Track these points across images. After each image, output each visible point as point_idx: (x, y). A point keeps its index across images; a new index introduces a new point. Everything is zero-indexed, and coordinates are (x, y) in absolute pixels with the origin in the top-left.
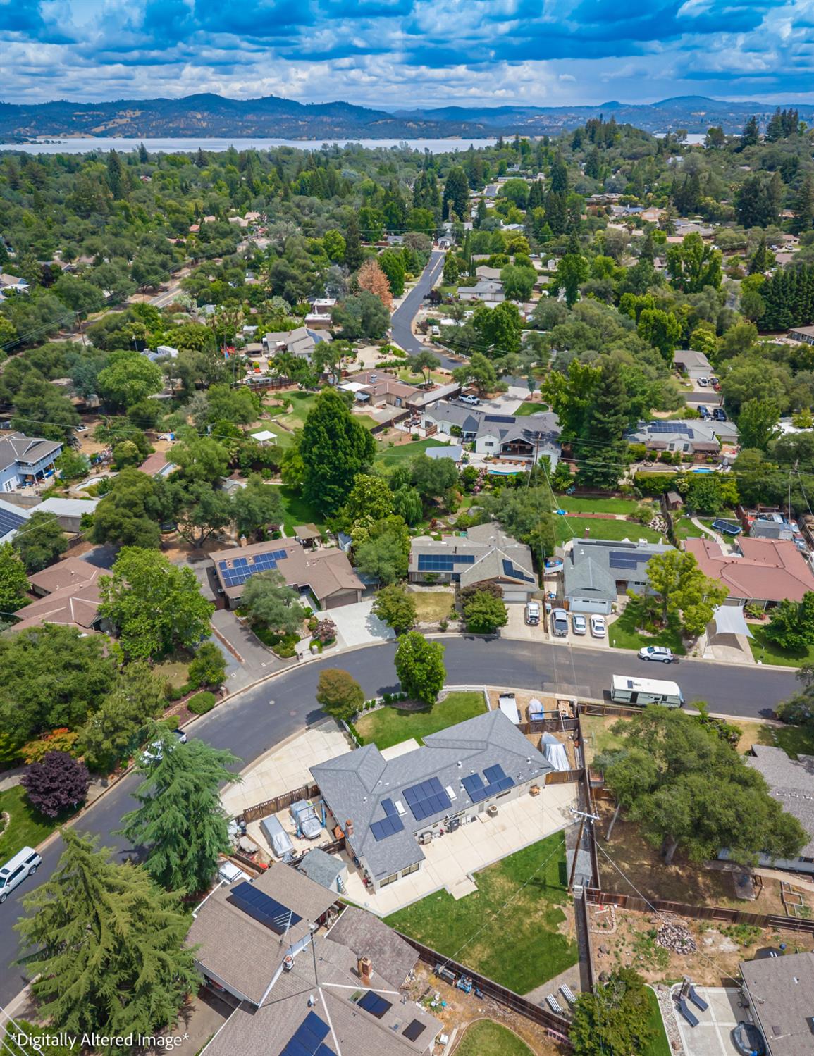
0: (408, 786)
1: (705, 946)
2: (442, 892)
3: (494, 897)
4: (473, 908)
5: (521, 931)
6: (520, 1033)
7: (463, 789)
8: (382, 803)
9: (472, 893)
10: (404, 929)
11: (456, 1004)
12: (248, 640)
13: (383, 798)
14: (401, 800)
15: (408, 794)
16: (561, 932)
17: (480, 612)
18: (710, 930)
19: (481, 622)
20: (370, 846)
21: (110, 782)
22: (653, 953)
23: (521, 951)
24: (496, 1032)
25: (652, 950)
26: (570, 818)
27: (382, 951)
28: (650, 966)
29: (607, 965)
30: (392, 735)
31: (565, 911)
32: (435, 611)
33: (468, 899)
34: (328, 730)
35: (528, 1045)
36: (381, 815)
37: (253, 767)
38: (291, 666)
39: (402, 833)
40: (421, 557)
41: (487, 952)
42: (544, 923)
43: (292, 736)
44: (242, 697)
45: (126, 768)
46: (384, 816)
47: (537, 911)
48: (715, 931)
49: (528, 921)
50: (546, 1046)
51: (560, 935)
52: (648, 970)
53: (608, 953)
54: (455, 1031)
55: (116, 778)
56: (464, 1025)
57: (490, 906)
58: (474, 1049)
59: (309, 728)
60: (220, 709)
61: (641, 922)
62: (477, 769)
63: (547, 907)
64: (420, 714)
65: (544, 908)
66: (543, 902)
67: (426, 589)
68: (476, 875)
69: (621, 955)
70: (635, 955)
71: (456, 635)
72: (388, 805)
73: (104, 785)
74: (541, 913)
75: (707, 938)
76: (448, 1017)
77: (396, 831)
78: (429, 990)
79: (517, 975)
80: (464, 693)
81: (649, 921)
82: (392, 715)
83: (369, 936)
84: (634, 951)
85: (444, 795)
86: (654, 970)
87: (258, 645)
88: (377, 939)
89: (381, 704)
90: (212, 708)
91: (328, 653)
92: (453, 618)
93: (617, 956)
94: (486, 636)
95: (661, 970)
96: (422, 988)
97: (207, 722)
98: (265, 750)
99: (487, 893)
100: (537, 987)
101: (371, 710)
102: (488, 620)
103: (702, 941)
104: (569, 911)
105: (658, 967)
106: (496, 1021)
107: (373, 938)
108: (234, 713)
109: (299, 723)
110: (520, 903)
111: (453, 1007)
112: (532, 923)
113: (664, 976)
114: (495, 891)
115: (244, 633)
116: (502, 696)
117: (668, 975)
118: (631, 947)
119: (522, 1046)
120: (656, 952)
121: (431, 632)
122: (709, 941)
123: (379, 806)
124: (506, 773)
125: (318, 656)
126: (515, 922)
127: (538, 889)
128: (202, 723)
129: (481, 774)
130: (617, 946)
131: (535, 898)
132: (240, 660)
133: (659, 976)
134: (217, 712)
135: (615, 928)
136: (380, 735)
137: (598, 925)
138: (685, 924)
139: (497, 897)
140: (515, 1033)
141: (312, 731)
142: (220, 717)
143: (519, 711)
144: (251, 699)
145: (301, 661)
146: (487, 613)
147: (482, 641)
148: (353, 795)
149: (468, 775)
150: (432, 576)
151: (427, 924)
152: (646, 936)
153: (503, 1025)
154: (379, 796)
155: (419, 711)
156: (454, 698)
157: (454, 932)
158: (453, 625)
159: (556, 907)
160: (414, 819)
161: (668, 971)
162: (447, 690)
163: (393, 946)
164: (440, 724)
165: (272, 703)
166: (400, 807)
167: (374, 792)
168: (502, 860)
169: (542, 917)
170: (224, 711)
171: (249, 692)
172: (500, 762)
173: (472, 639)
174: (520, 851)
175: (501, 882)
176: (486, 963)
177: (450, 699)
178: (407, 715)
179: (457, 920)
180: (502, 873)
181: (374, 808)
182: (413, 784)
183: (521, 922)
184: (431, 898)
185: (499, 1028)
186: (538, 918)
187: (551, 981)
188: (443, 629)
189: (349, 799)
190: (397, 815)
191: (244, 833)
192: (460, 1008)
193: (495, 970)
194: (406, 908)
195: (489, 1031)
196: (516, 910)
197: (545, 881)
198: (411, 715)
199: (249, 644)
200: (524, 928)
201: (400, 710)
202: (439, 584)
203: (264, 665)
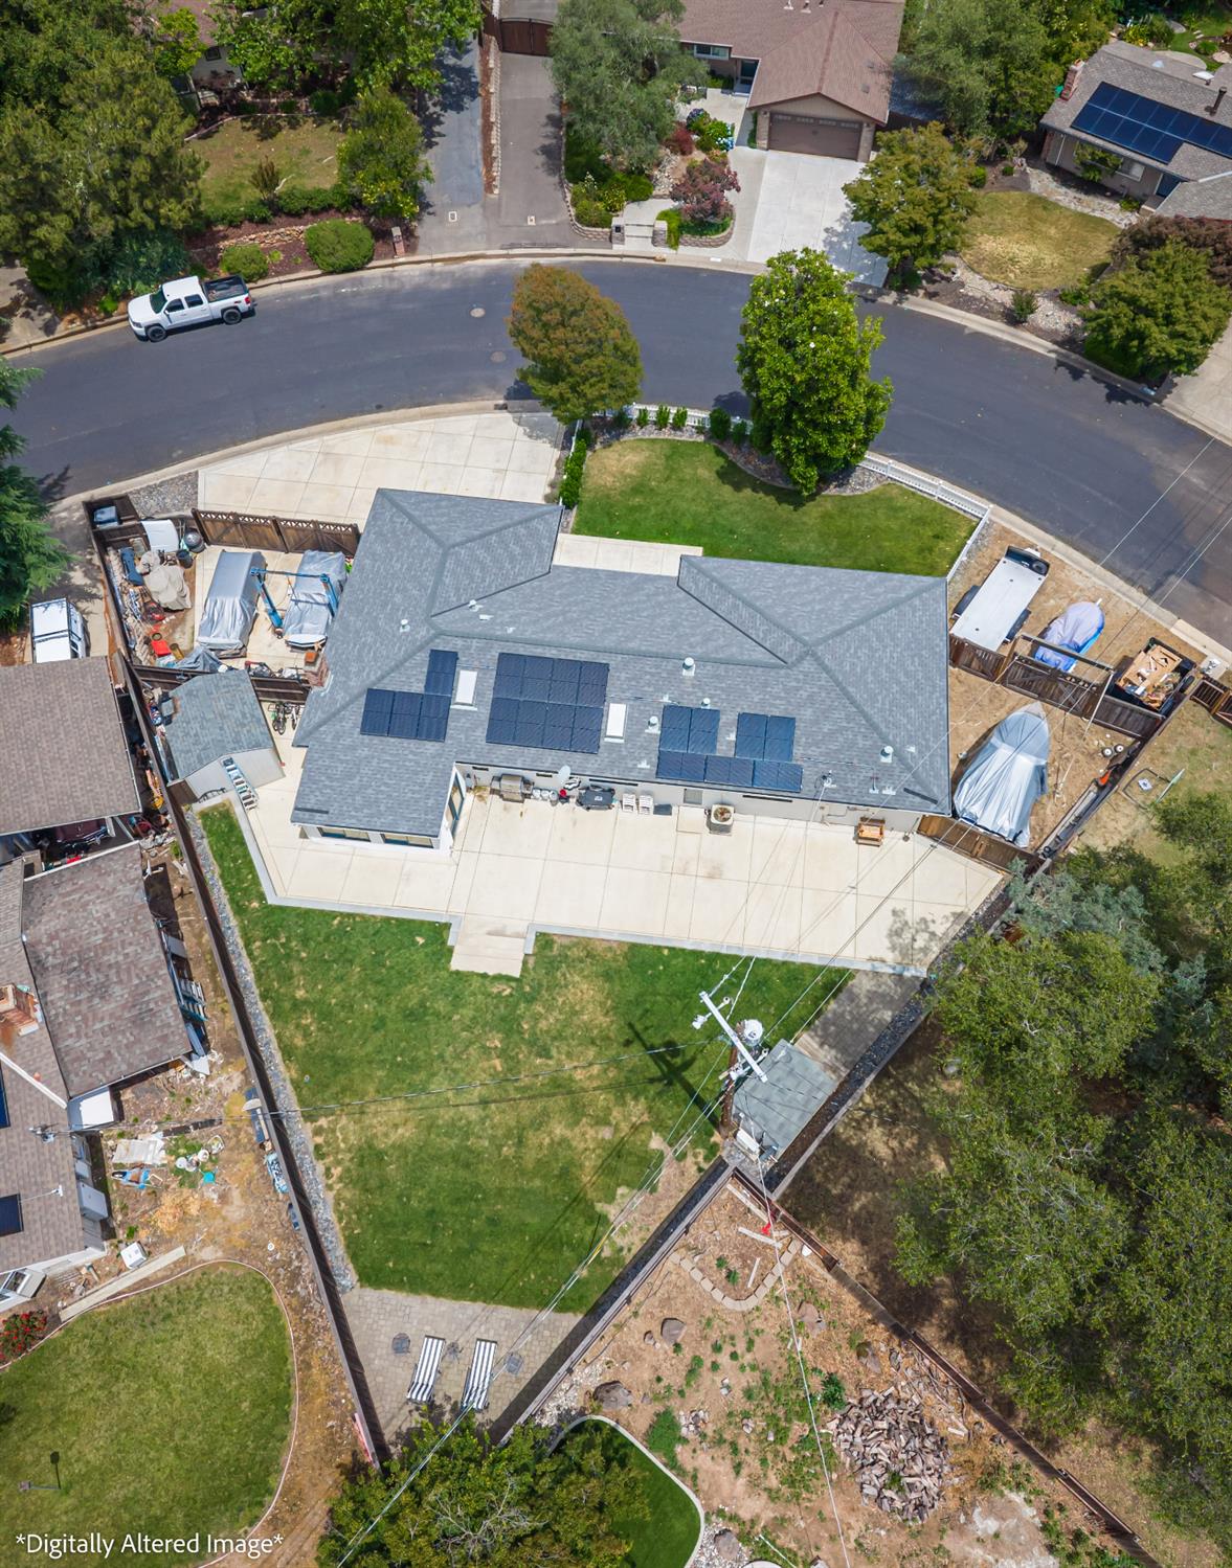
0: (522, 650)
1: (961, 1530)
2: (438, 933)
3: (537, 1018)
4: (468, 1012)
5: (520, 1143)
6: (306, 1366)
7: (656, 730)
8: (435, 654)
9: (499, 978)
10: (288, 956)
11: (236, 1194)
12: (546, 150)
13: (441, 645)
14: (483, 670)
15: (512, 669)
16: (611, 1211)
17: (1132, 301)
18: (1017, 1498)
19: (1117, 332)
20: (337, 737)
21: (61, 328)
22: (791, 1441)
23: (477, 1187)
24: (258, 1323)
25: (798, 1429)
26: (906, 953)
27: (102, 990)
28: (752, 1463)
29: (647, 1375)
30: (662, 516)
31: (667, 1172)
32: (1038, 262)
33: (476, 983)
34: (535, 432)
35: (296, 1407)
36: (414, 682)
37: (321, 433)
38: (586, 251)
39: (431, 747)
40: (1105, 93)
41: (405, 1133)
42: (590, 1163)
43: (457, 406)
44: (432, 273)
45: (108, 314)
46: (418, 687)
47: (601, 1121)
48: (1029, 1512)
49: (559, 1130)
50: (332, 1442)
51: (602, 1220)
52: (737, 1468)
53: (677, 1347)
54: (179, 1252)
55: (78, 325)
56: (210, 1254)
57: (508, 1033)
58: (182, 1319)
59: (504, 407)
60: (369, 280)
61: (841, 1336)
62: (729, 702)
63: (635, 1128)
64: (770, 500)
65: (625, 1128)
66: (637, 1110)
67: (1066, 197)
68: (544, 941)
69: (706, 1375)
70: (740, 1404)
71: (1042, 347)
72: (443, 666)
73: (49, 329)
74: (606, 1133)
75: (991, 1511)
76: (193, 1210)
77: (417, 734)
78: (211, 1122)
79: (415, 1235)
80: (925, 500)
81: (862, 1349)
82: (705, 468)
83: (98, 939)
84: (749, 1394)
85: (598, 716)
86: (754, 1483)
87: (552, 169)
88: (111, 958)
89: (700, 430)
90: (361, 268)
91: (691, 254)
92: (1067, 299)
93: (692, 1372)
94: (1120, 382)
95: (773, 1495)
96: (199, 1110)
97: (324, 293)
98: (379, 408)
99: (530, 999)
100: (436, 1293)
101: (667, 434)
102: (1141, 336)
103: (965, 1508)
104: (675, 1179)
105: (773, 1481)
106: (279, 1299)
107: (103, 949)
108: (388, 298)
109: (492, 384)
110: (579, 1075)
111: (224, 1198)
112: (564, 1141)
113: (768, 1515)
114: (549, 1008)
115: (550, 129)
116: (1014, 555)
117: (781, 1522)
118: (751, 1379)
119: (283, 1399)
120: (803, 1441)
121: (980, 312)
122: (986, 1525)
123: (423, 657)
124: (798, 751)
125: (664, 252)
126: (527, 1110)
127: (655, 1071)
128: (315, 290)
129: (728, 719)
130: (717, 1349)
131: (623, 1088)
132: (489, 187)
133: (753, 1507)
134: (360, 281)
135: (752, 1303)
136: (637, 500)
137: (721, 1262)
138: (960, 1432)
139: (543, 1025)
140: (294, 1359)
141: (506, 415)
142: (355, 295)
143: (1026, 613)
144: (446, 286)
145: (617, 248)
146: (1149, 312)
147: (1102, 390)
148: (398, 598)
149: (688, 702)
150: (1102, 161)
151: (340, 979)
152: (815, 1384)
153: (288, 1319)
154: (440, 634)
155: (769, 490)
156: (890, 499)
157: (377, 1037)
158: (1051, 316)
159: (656, 1143)
160: (481, 733)
161: (792, 1511)
162: (880, 468)
163: (138, 997)
164: (795, 547)
165: (478, 313)
166: (467, 687)
167: (438, 620)
168: (633, 946)
169: (601, 1143)
170: (377, 285)
171: (454, 267)
172: (805, 716)
173: (1076, 374)
174: (697, 954)
175: (585, 995)
176: (379, 1156)
177: (874, 498)
178: (738, 487)
179: (411, 1015)
180: (607, 976)
181: (410, 656)
182: (538, 651)
183: (540, 1122)
184: (402, 930)
185: (273, 1317)
186: (589, 1140)
187: (478, 1306)
188: (1017, 315)
189: (384, 605)
190: (449, 701)
191: (184, 560)
192: (236, 1211)
193: (384, 1184)
194: (333, 915)
195: (248, 1308)
196: (559, 1085)
197: (687, 1065)
198: (748, 492)
199: (542, 159)
200: (532, 1138)
201: (732, 464)
202: (1114, 195)
203: (531, 221)
